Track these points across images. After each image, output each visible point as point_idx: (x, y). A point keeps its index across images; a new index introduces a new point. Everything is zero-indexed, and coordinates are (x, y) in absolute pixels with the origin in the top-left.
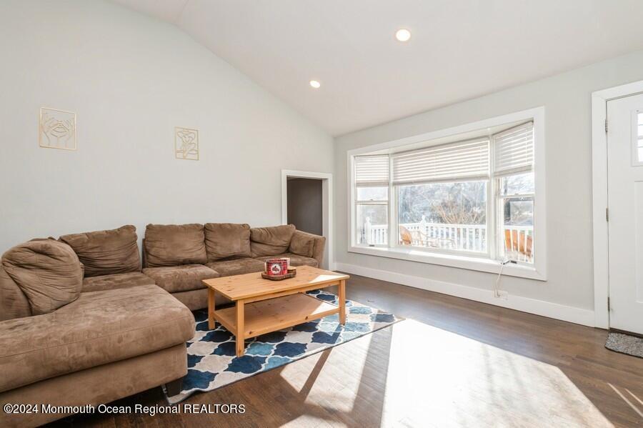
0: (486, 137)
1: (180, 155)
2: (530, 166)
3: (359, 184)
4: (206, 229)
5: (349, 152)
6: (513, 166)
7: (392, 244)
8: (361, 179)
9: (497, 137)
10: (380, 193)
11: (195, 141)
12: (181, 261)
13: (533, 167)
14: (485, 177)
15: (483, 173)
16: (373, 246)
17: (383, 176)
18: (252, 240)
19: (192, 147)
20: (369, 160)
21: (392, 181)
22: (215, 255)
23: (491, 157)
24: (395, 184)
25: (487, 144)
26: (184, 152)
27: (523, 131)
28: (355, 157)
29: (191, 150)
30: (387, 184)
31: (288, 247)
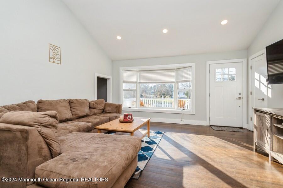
0: (174, 69)
1: (52, 60)
2: (190, 80)
3: (125, 82)
4: (70, 102)
5: (120, 68)
6: (184, 80)
7: (138, 107)
8: (125, 80)
9: (178, 70)
10: (133, 86)
11: (59, 53)
12: (64, 120)
13: (191, 81)
14: (174, 82)
15: (173, 81)
16: (130, 107)
17: (134, 79)
18: (90, 108)
19: (57, 56)
20: (128, 72)
21: (138, 82)
22: (77, 116)
23: (176, 76)
24: (139, 83)
25: (174, 71)
26: (54, 59)
27: (187, 69)
28: (123, 70)
29: (57, 58)
30: (136, 82)
31: (104, 110)
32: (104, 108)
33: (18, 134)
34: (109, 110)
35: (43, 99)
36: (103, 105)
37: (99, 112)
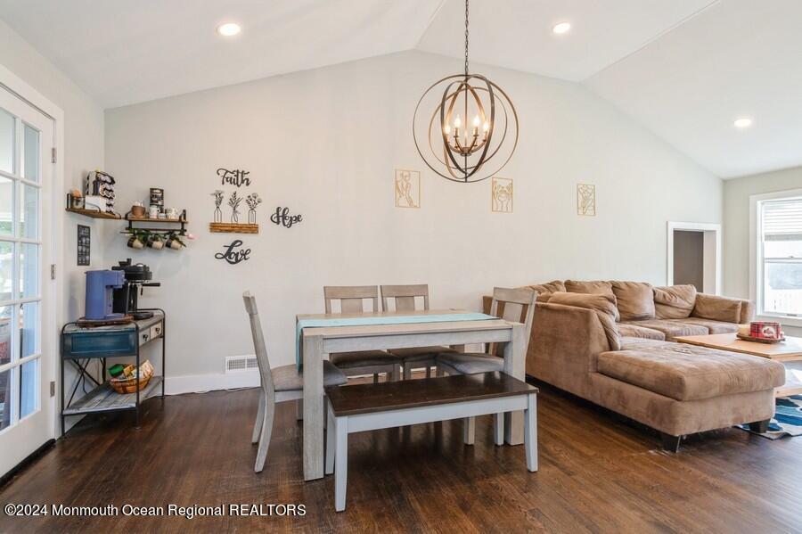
1: (581, 211)
3: (769, 237)
4: (615, 287)
5: (753, 198)
11: (592, 196)
19: (590, 202)
26: (583, 208)
28: (762, 203)
29: (589, 206)
31: (693, 311)
32: (694, 307)
33: (577, 314)
34: (708, 314)
35: (572, 280)
36: (692, 300)
37: (680, 314)
